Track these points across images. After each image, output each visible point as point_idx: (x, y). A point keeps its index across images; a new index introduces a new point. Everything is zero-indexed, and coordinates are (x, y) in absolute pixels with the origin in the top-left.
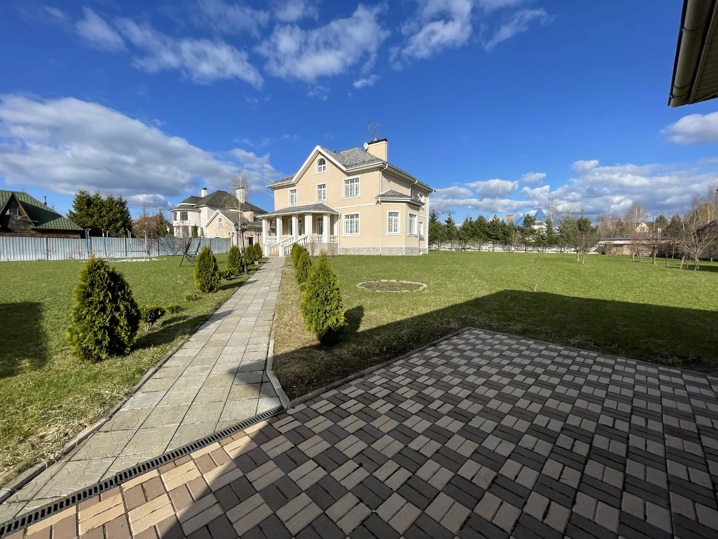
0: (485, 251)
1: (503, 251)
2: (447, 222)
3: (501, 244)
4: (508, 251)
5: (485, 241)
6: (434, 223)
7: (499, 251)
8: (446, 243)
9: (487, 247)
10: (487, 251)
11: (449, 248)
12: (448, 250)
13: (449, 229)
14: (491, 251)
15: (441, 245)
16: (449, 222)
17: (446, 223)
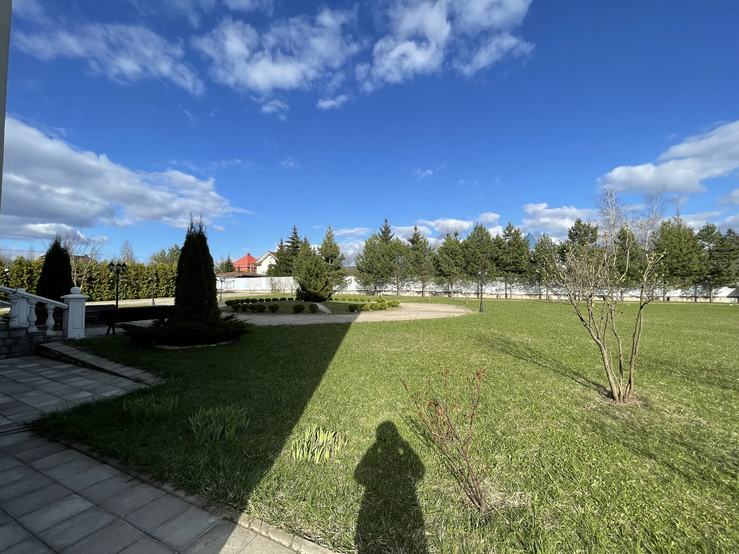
0: (490, 297)
1: (528, 298)
2: (413, 241)
3: (523, 283)
4: (538, 297)
5: (490, 278)
6: (387, 243)
7: (520, 297)
8: (413, 280)
9: (494, 289)
10: (495, 297)
11: (418, 292)
12: (416, 295)
13: (417, 252)
14: (503, 297)
15: (403, 285)
16: (415, 240)
17: (410, 244)
